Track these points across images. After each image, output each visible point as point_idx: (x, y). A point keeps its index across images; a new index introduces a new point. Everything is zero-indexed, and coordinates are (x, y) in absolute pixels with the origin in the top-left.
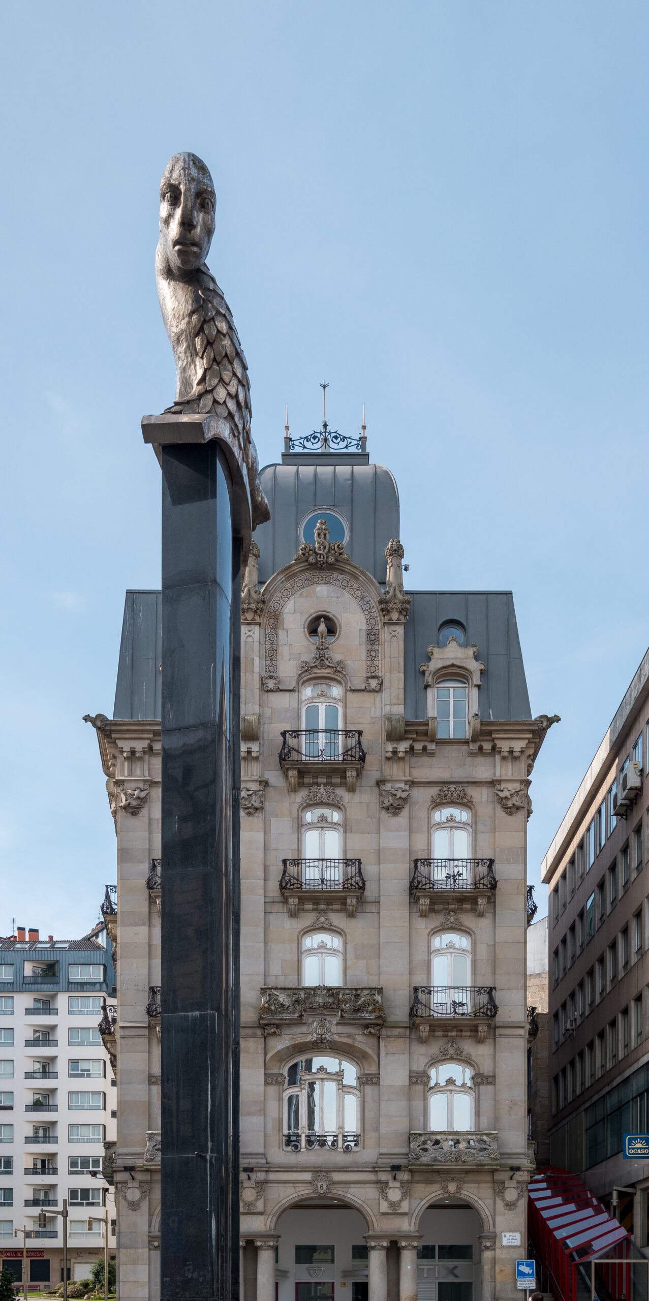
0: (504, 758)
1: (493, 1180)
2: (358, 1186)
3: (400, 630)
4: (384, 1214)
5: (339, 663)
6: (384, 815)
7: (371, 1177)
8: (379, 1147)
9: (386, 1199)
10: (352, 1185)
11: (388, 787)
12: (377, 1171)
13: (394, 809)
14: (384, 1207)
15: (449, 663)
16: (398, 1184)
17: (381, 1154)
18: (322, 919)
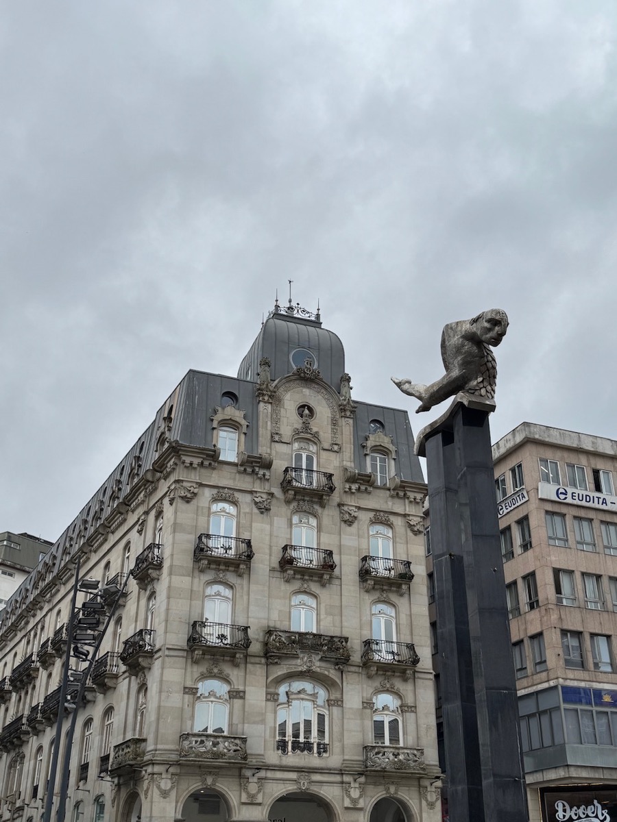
0: (411, 502)
1: (419, 785)
2: (328, 784)
3: (351, 421)
4: (347, 808)
5: (316, 432)
6: (343, 525)
7: (338, 778)
8: (343, 755)
9: (349, 796)
10: (324, 784)
11: (346, 508)
12: (342, 774)
13: (349, 522)
14: (347, 803)
15: (378, 444)
16: (357, 785)
17: (344, 760)
18: (305, 586)
